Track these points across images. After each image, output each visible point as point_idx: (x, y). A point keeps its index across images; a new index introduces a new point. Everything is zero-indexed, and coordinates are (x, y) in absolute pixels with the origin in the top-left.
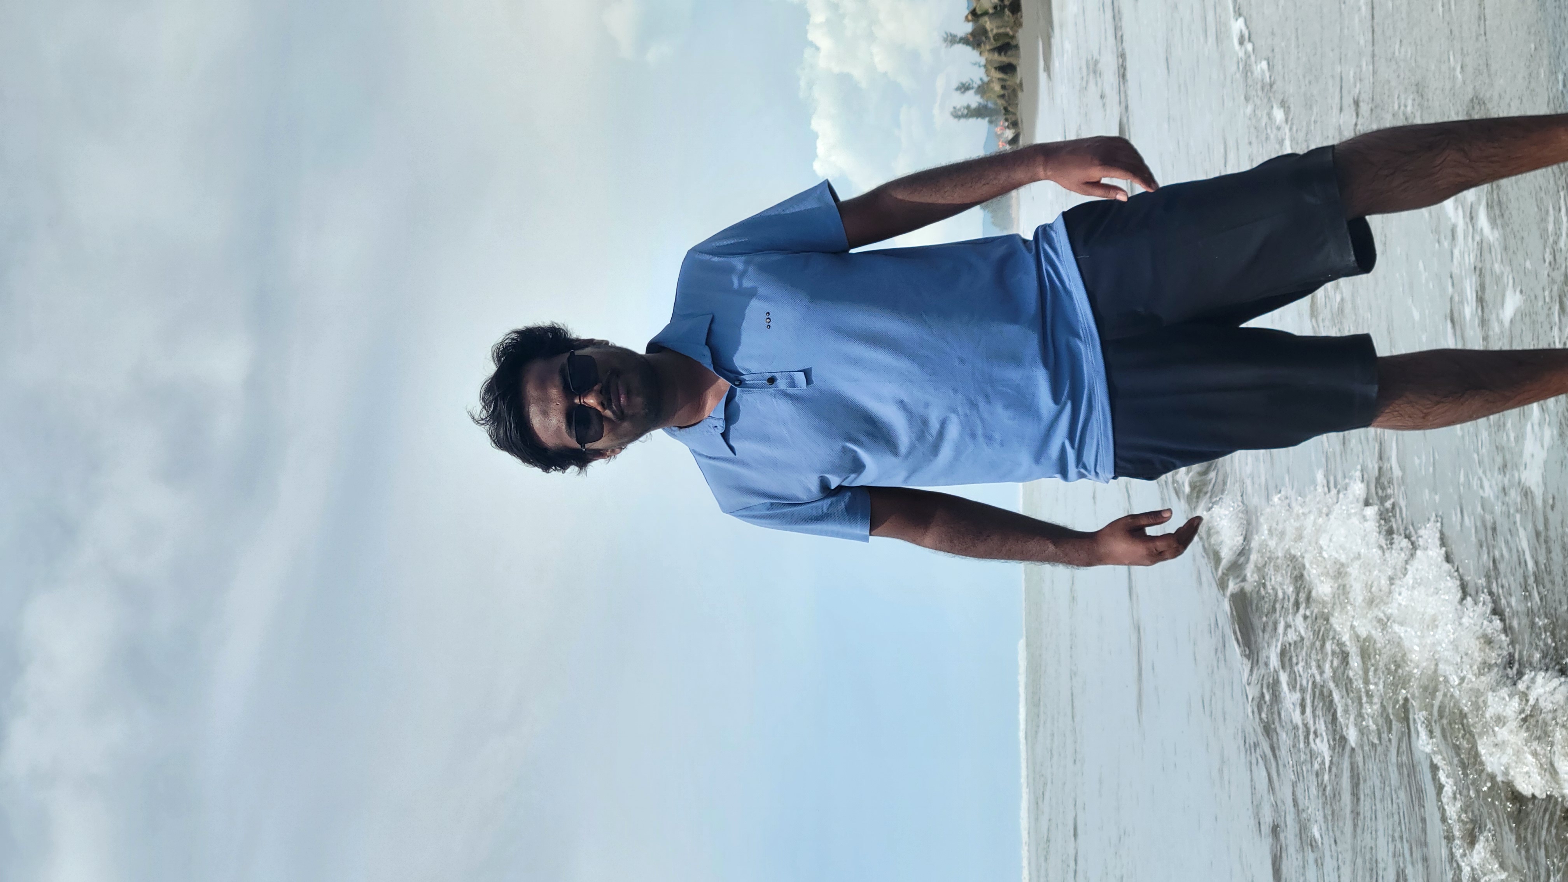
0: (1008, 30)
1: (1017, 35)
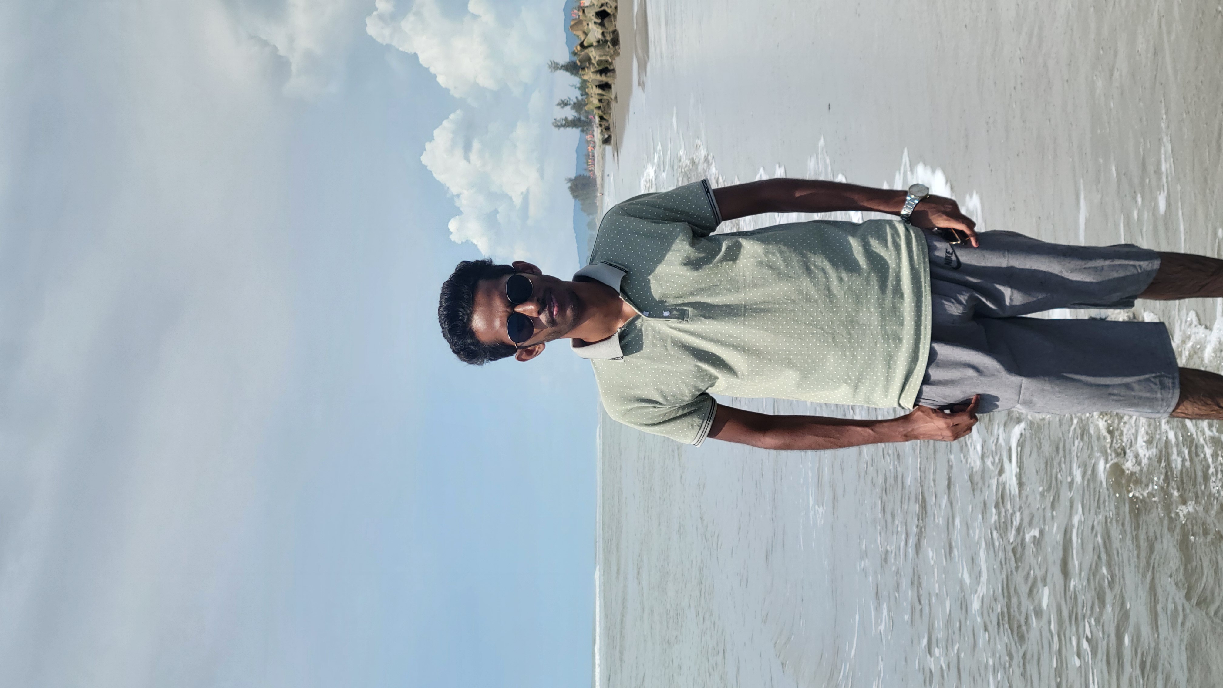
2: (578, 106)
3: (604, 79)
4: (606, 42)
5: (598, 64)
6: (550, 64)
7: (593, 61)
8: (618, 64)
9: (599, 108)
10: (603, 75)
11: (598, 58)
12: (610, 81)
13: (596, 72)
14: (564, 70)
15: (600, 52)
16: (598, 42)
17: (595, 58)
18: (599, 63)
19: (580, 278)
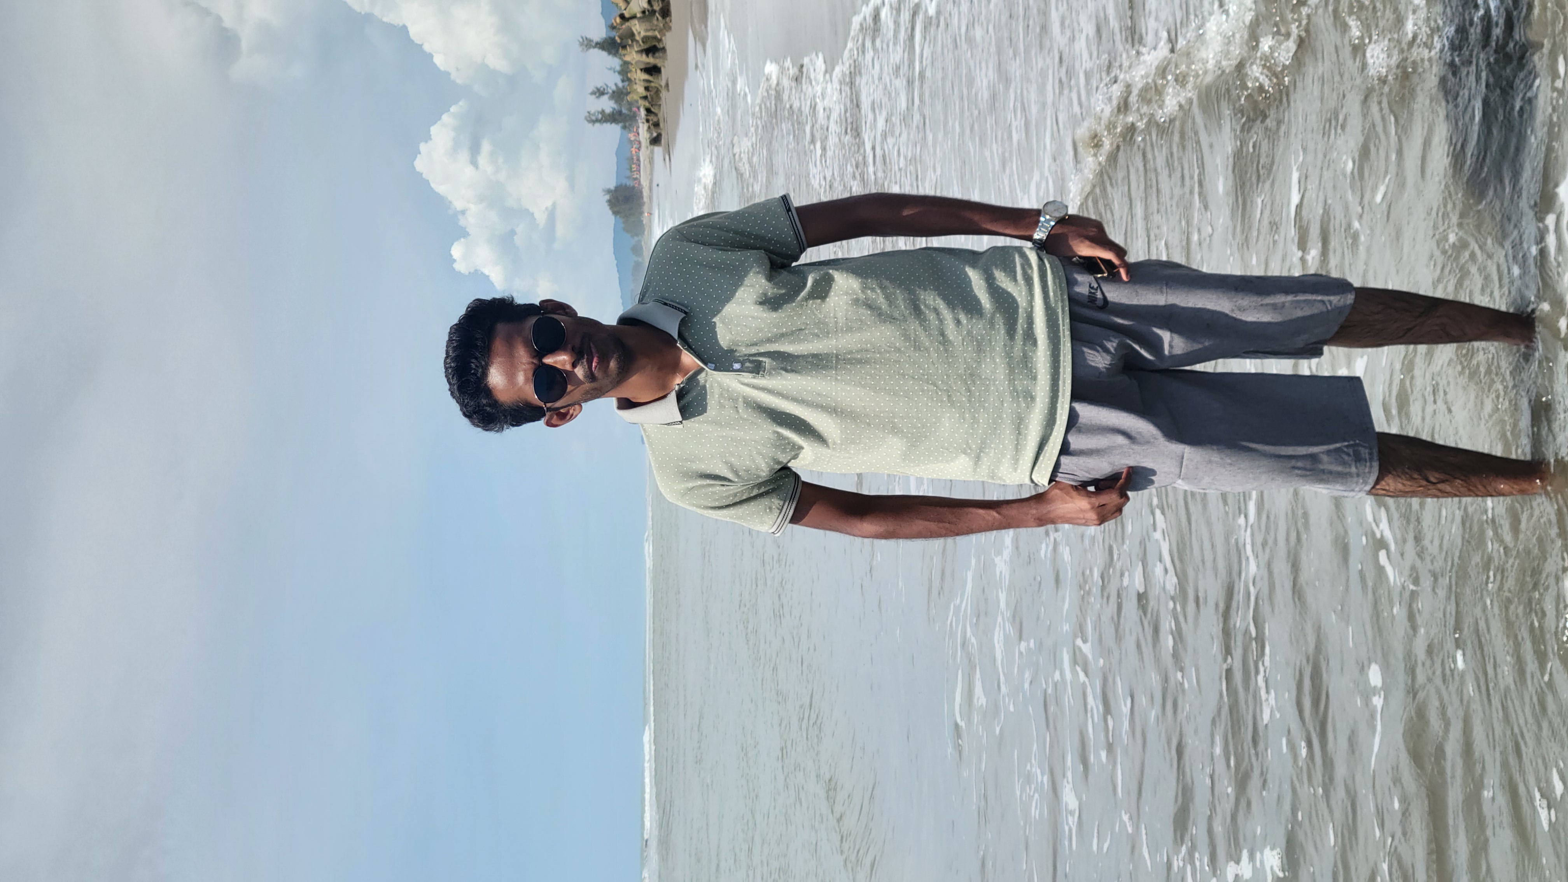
0: (657, 33)
1: (663, 38)
2: (619, 95)
3: (651, 60)
4: (653, 12)
5: (643, 42)
6: (581, 40)
7: (637, 38)
8: (669, 41)
9: (645, 98)
10: (650, 55)
11: (643, 34)
12: (658, 62)
13: (641, 52)
14: (600, 48)
15: (646, 25)
16: (644, 12)
17: (639, 33)
18: (645, 39)
19: (624, 320)
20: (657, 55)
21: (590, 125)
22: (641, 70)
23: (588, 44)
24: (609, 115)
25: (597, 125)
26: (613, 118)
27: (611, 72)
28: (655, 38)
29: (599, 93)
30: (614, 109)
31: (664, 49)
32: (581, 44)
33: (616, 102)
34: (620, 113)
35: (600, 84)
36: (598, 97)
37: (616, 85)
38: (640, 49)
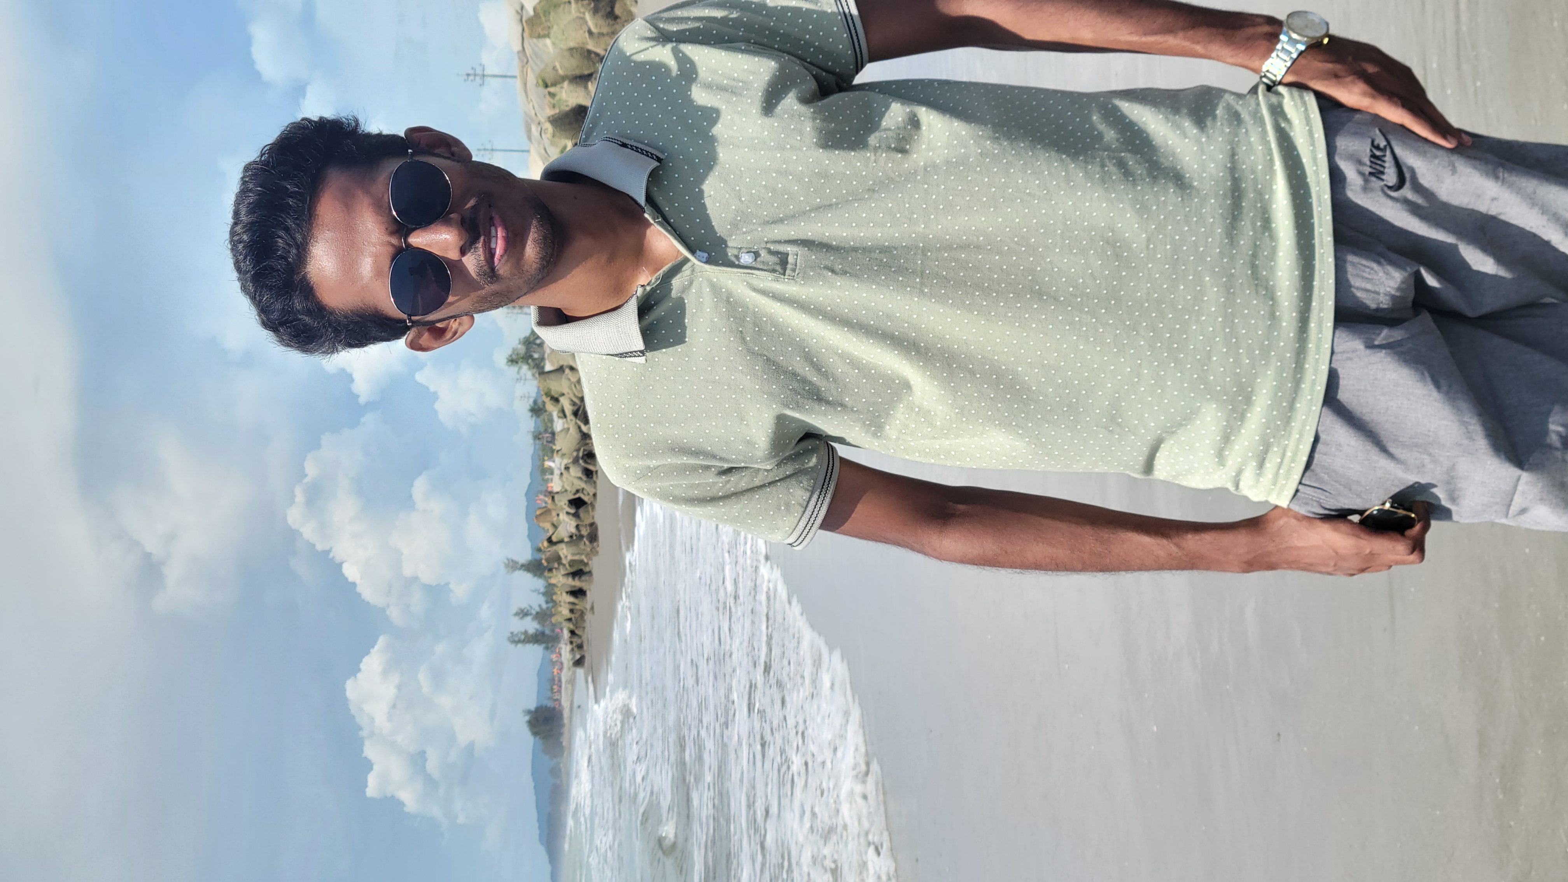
0: (583, 558)
1: (590, 562)
2: (542, 616)
3: (577, 583)
4: (581, 537)
5: (570, 566)
6: (506, 562)
7: (564, 561)
8: (596, 565)
9: (570, 620)
10: (577, 578)
11: (570, 557)
12: (585, 586)
13: (568, 575)
14: (525, 570)
15: (573, 549)
16: (571, 537)
17: (566, 557)
18: (572, 563)
19: (554, 174)
20: (583, 578)
21: (513, 646)
22: (567, 592)
23: (513, 566)
24: (532, 635)
25: (520, 646)
26: (537, 638)
27: (535, 594)
28: (582, 561)
29: (523, 614)
30: (537, 630)
31: (590, 573)
32: (507, 566)
33: (539, 623)
34: (543, 633)
35: (524, 605)
36: (522, 618)
37: (540, 606)
38: (566, 572)
